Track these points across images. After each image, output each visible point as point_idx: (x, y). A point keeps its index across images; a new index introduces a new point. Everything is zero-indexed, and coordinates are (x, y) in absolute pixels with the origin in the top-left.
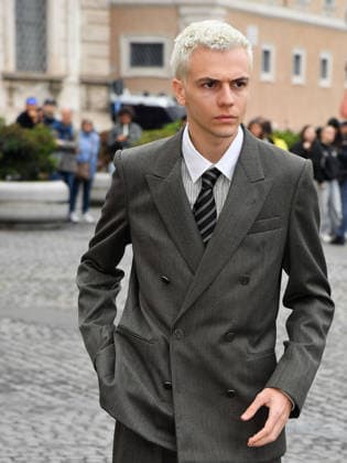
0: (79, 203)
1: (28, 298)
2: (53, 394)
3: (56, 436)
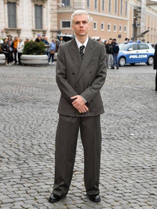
0: (51, 60)
1: (39, 82)
2: (46, 104)
3: (46, 114)
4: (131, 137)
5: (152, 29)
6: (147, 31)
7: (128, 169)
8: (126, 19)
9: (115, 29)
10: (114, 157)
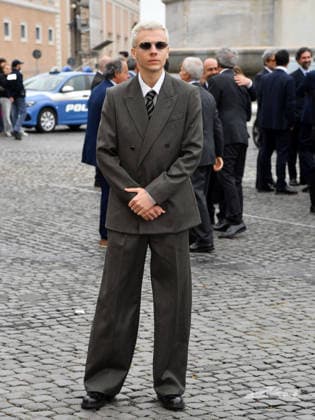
4: (77, 319)
5: (118, 37)
6: (108, 43)
7: (69, 406)
8: (51, 9)
9: (23, 35)
10: (31, 373)
